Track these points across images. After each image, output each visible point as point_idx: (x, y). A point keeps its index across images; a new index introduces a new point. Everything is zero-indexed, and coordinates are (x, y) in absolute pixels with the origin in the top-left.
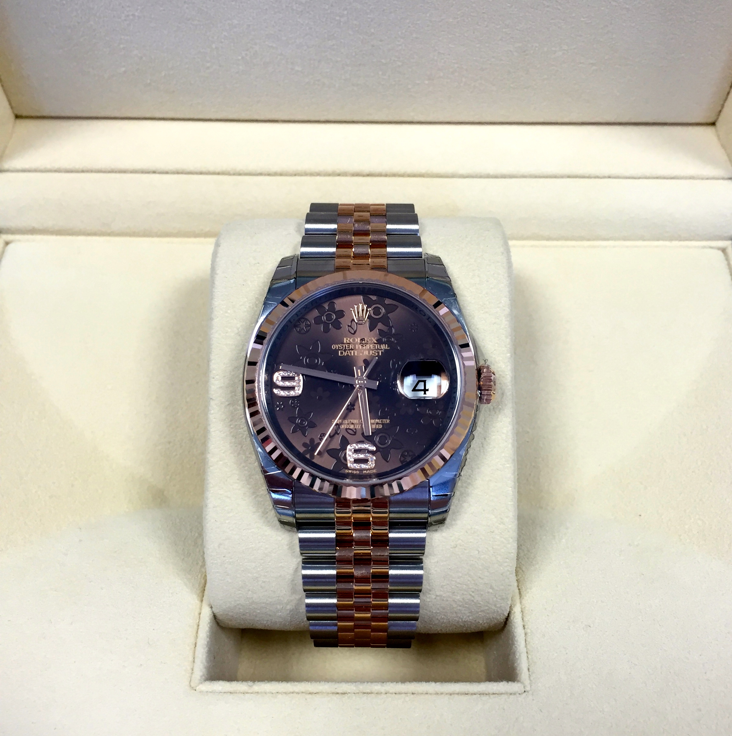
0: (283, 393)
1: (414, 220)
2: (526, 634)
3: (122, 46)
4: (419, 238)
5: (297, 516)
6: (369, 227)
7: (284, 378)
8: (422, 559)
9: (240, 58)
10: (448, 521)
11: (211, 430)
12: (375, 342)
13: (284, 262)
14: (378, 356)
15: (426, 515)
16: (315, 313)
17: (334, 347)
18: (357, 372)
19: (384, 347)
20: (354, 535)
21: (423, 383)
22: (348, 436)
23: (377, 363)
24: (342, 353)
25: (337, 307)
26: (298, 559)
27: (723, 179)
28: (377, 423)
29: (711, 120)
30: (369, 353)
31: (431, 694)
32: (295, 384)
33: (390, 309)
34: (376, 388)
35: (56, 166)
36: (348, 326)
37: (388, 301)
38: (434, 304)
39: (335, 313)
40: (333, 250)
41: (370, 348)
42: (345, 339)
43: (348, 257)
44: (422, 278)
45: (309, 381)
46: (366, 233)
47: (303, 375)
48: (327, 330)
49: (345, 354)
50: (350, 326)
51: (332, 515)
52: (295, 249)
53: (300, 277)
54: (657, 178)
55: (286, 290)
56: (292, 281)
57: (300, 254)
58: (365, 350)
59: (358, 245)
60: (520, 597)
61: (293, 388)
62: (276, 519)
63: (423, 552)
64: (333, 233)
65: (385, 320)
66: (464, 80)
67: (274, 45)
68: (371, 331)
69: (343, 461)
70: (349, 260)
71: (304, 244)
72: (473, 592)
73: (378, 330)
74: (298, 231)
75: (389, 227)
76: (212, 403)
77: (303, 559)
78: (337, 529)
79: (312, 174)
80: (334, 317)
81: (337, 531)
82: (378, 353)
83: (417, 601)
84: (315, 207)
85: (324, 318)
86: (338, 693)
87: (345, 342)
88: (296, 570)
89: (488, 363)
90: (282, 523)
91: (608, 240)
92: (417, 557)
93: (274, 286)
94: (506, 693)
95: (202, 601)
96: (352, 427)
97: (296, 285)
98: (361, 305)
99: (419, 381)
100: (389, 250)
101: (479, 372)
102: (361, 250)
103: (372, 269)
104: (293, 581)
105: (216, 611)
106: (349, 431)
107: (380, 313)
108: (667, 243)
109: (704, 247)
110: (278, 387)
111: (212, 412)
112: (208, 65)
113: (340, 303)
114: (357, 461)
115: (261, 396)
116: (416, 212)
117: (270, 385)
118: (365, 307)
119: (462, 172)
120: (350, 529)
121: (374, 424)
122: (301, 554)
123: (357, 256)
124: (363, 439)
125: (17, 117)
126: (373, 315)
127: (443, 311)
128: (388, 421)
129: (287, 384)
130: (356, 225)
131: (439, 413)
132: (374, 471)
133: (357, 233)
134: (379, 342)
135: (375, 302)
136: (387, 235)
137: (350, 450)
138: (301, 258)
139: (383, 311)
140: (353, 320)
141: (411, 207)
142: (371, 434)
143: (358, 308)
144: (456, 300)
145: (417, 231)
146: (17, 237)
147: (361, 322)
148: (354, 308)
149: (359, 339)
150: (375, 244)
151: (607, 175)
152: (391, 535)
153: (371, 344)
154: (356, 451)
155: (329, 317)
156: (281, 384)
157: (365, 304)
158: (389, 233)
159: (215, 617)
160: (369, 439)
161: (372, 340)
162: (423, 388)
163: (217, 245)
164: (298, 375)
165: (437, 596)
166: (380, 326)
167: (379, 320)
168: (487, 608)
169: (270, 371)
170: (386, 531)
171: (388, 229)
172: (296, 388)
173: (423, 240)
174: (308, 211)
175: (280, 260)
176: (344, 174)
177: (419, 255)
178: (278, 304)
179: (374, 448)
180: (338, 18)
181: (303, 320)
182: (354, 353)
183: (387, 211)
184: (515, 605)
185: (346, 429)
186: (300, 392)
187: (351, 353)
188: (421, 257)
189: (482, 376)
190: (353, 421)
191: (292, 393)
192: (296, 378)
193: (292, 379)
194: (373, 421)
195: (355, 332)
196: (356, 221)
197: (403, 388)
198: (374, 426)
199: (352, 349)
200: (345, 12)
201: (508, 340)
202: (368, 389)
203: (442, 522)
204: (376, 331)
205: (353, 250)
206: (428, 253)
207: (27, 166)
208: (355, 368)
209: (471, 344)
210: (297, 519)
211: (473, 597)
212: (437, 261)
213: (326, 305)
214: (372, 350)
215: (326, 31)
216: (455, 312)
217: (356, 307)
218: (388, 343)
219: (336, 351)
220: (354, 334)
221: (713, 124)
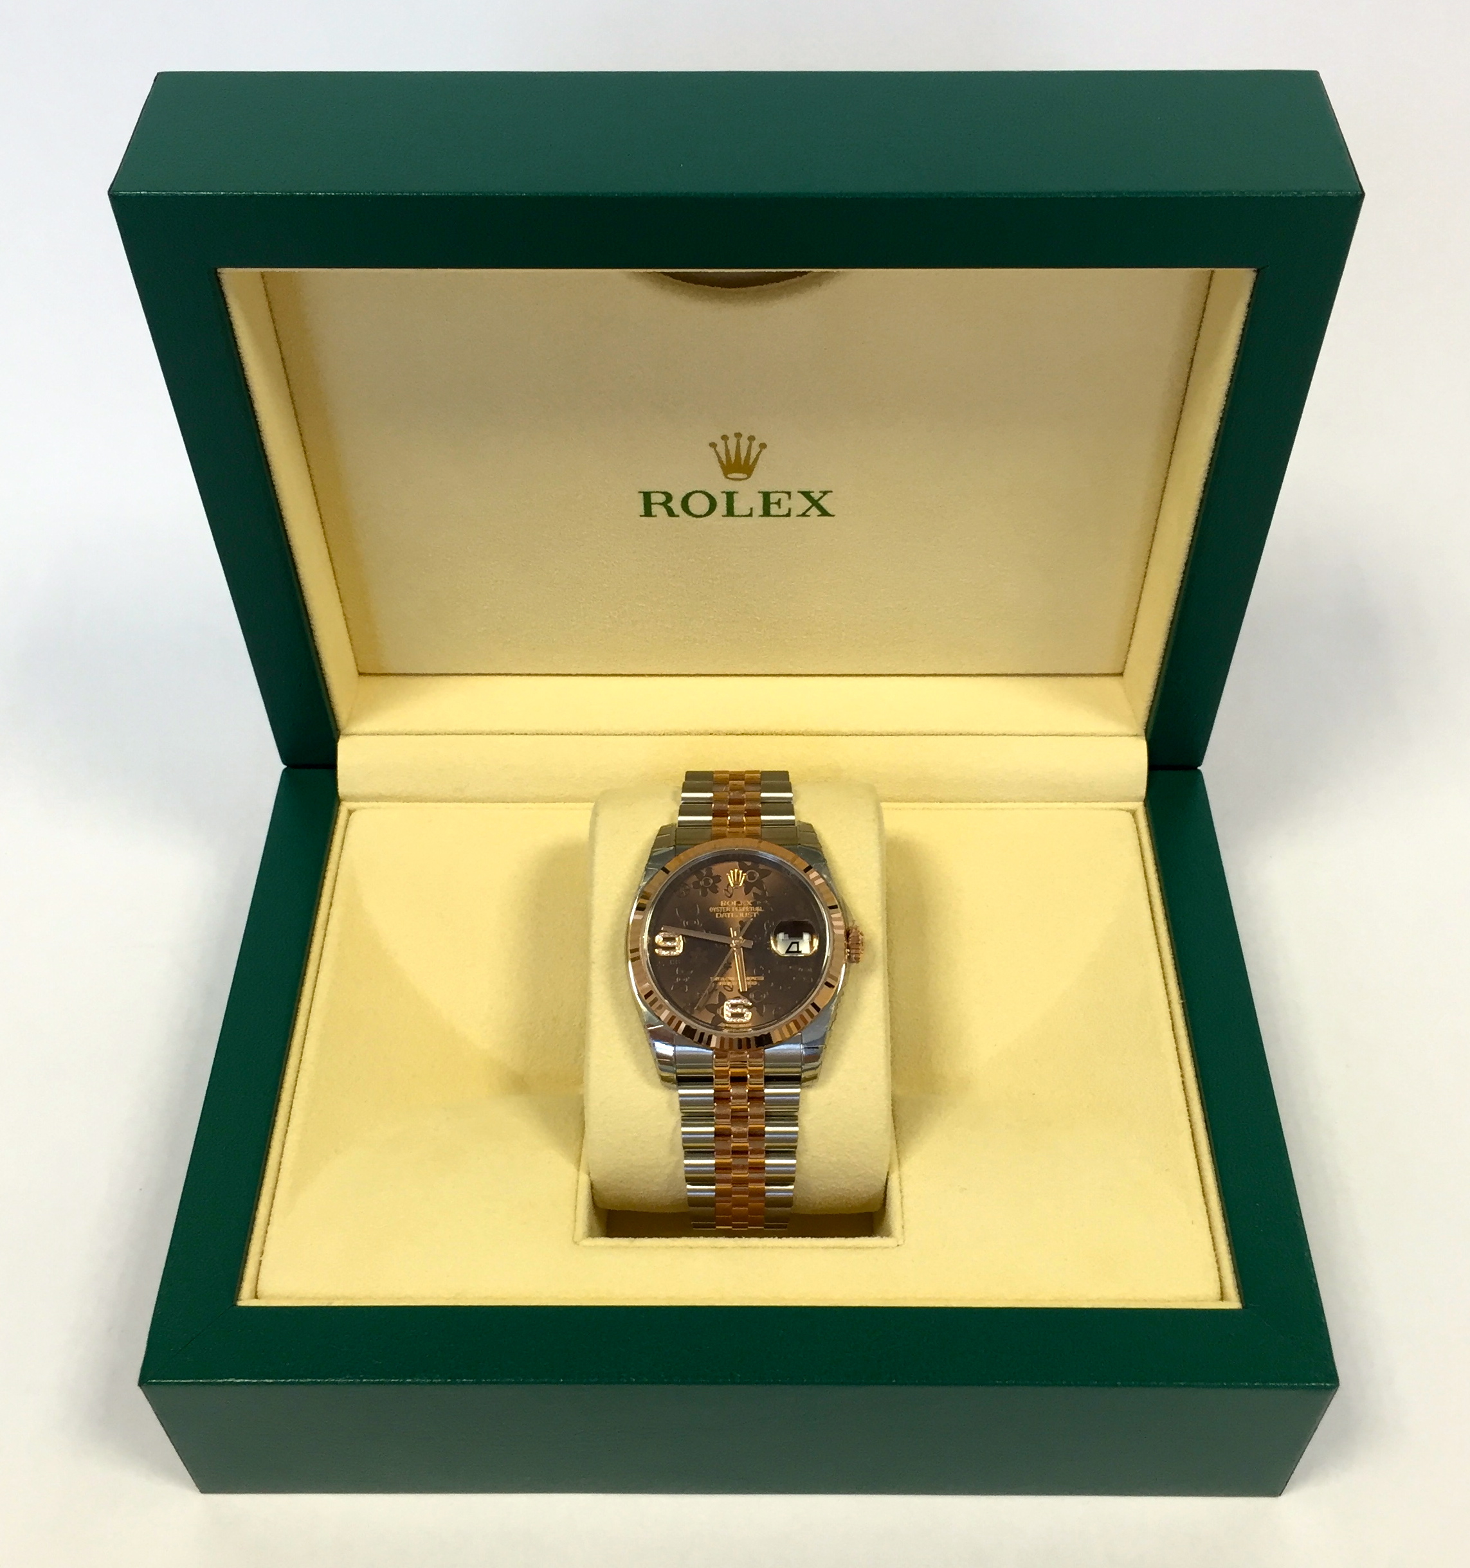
0: (664, 953)
1: (788, 789)
2: (902, 1197)
3: (486, 607)
4: (792, 805)
5: (678, 1071)
6: (744, 796)
7: (665, 939)
8: (797, 1116)
9: (607, 617)
10: (821, 1078)
11: (593, 992)
12: (751, 905)
13: (663, 831)
14: (753, 917)
15: (799, 1070)
16: (694, 878)
17: (711, 909)
18: (734, 934)
19: (758, 909)
20: (731, 1091)
21: (796, 945)
22: (725, 993)
23: (752, 923)
24: (719, 915)
25: (715, 873)
26: (677, 1117)
27: (1128, 735)
28: (753, 980)
29: (1119, 671)
30: (744, 915)
31: (807, 1248)
32: (675, 944)
33: (765, 874)
34: (751, 947)
35: (408, 729)
36: (725, 890)
37: (761, 867)
38: (804, 868)
39: (712, 878)
40: (710, 818)
41: (745, 910)
42: (722, 902)
43: (725, 825)
44: (793, 845)
45: (689, 942)
46: (741, 802)
47: (683, 936)
48: (705, 894)
49: (722, 916)
50: (727, 890)
51: (710, 1070)
52: (672, 818)
53: (678, 844)
54: (1056, 735)
55: (665, 857)
56: (672, 848)
57: (677, 822)
58: (742, 912)
59: (733, 813)
60: (899, 1166)
61: (673, 948)
62: (657, 1076)
63: (796, 1107)
64: (709, 802)
65: (759, 884)
66: (844, 634)
67: (644, 605)
68: (746, 894)
69: (721, 1016)
70: (723, 829)
71: (681, 813)
72: (849, 1152)
73: (754, 893)
74: (674, 799)
75: (763, 795)
76: (594, 966)
77: (683, 1117)
78: (716, 1084)
79: (682, 734)
80: (711, 881)
81: (716, 1086)
82: (753, 915)
83: (793, 1162)
84: (690, 776)
85: (702, 883)
86: (716, 1247)
87: (722, 905)
88: (675, 1130)
89: (856, 923)
90: (664, 1079)
91: (1006, 801)
92: (792, 1114)
93: (654, 854)
94: (880, 1247)
95: (578, 1170)
96: (729, 984)
97: (676, 852)
98: (736, 870)
99: (793, 943)
100: (763, 818)
101: (848, 934)
102: (736, 819)
103: (747, 837)
104: (672, 1140)
105: (593, 1177)
106: (727, 988)
107: (754, 878)
108: (1072, 805)
109: (1112, 809)
110: (659, 947)
111: (594, 974)
112: (573, 623)
113: (717, 869)
114: (734, 1015)
115: (645, 956)
116: (790, 781)
117: (652, 945)
118: (741, 872)
119: (845, 730)
120: (727, 1084)
121: (749, 981)
122: (681, 1109)
123: (732, 824)
124: (739, 995)
125: (360, 674)
126: (748, 880)
127: (813, 874)
128: (763, 978)
129: (669, 944)
130: (732, 794)
131: (810, 970)
132: (750, 1025)
133: (731, 802)
134: (754, 905)
135: (750, 868)
136: (762, 803)
137: (727, 1005)
138: (679, 826)
139: (757, 875)
140: (729, 884)
141: (785, 775)
142: (746, 990)
143: (734, 873)
144: (826, 865)
145: (791, 798)
146: (362, 804)
147: (736, 886)
148: (730, 873)
149: (735, 902)
150: (751, 813)
151: (1001, 733)
152: (767, 1091)
153: (746, 906)
154: (734, 1006)
155: (707, 882)
156: (663, 944)
157: (741, 869)
158: (764, 801)
159: (592, 1187)
160: (744, 994)
161: (747, 903)
162: (796, 950)
163: (595, 814)
164: (678, 936)
165: (813, 1157)
166: (755, 889)
167: (753, 885)
168: (863, 1172)
169: (653, 933)
170: (763, 1086)
171: (762, 798)
172: (677, 948)
173: (796, 807)
174: (684, 780)
175: (659, 828)
176: (718, 734)
177: (792, 823)
178: (659, 870)
179: (750, 1004)
180: (710, 581)
181: (682, 885)
182: (731, 915)
183: (761, 779)
184: (893, 1172)
185: (724, 986)
186: (681, 951)
187: (727, 915)
188: (794, 825)
189: (850, 936)
190: (731, 979)
191: (674, 953)
192: (677, 939)
193: (673, 939)
194: (748, 978)
195: (731, 896)
196: (732, 790)
197: (776, 945)
198: (749, 983)
199: (728, 912)
200: (718, 576)
201: (879, 904)
202: (743, 948)
203: (815, 1077)
204: (751, 894)
205: (729, 818)
206: (801, 820)
207: (377, 729)
208: (731, 929)
209: (839, 906)
210: (677, 1074)
211: (849, 1158)
212: (809, 828)
213: (704, 872)
214: (748, 912)
215: (697, 592)
216: (825, 876)
217: (732, 872)
218: (763, 906)
219: (714, 913)
220: (730, 897)
221: (1121, 674)
